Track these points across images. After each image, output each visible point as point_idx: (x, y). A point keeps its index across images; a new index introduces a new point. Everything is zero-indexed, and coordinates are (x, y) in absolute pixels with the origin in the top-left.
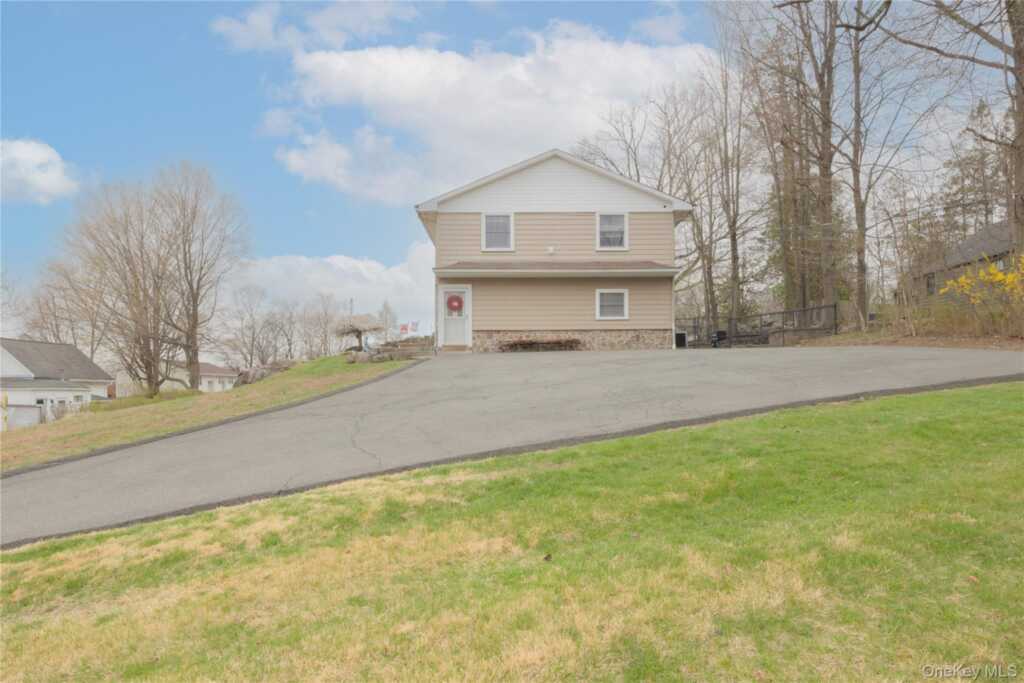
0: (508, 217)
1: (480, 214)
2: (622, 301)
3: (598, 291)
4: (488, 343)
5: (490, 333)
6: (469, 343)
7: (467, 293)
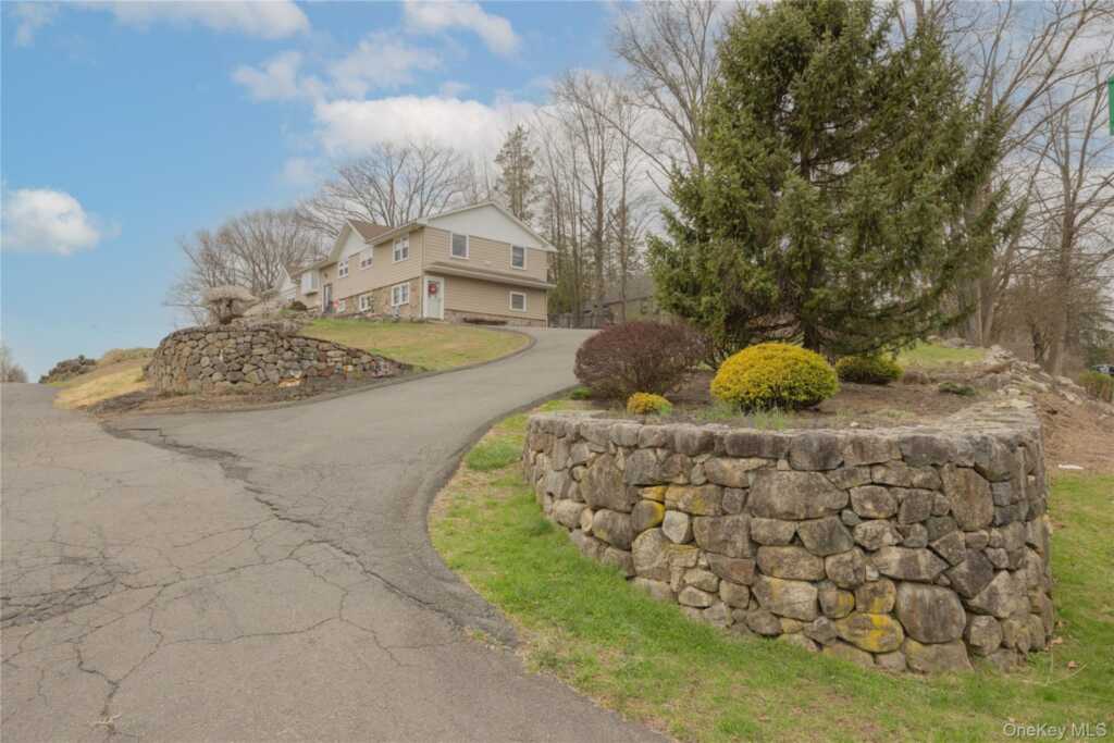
0: (464, 237)
1: (448, 232)
2: (522, 300)
3: (512, 293)
4: (453, 318)
5: (454, 311)
6: (442, 317)
7: (442, 284)
